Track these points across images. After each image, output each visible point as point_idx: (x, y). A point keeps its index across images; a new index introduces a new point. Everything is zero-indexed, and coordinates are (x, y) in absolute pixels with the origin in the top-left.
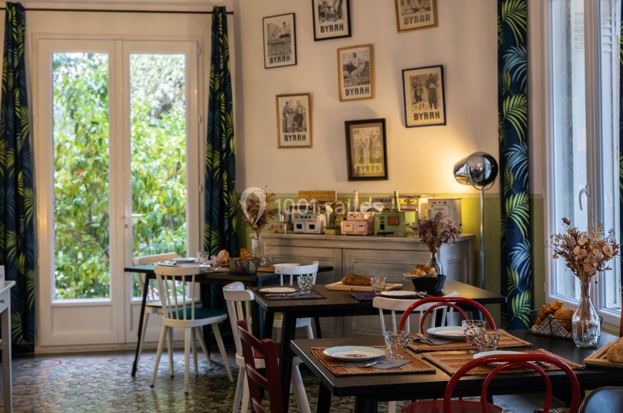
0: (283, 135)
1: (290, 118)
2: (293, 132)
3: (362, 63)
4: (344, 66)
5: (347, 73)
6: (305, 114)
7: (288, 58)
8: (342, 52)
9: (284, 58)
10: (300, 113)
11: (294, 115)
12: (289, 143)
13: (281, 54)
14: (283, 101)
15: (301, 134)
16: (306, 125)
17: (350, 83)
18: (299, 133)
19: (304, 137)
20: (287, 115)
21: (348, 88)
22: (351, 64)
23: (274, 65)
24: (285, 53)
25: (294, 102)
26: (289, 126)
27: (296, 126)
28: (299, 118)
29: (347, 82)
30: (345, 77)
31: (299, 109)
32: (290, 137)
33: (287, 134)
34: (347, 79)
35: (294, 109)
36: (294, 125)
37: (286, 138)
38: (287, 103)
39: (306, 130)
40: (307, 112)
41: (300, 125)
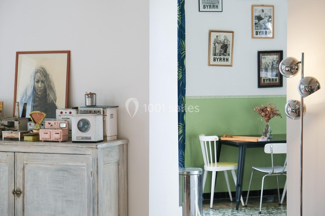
0: (212, 57)
1: (219, 47)
2: (220, 56)
3: (267, 16)
4: (255, 16)
5: (257, 21)
6: (229, 44)
7: (217, 7)
8: (255, 8)
9: (214, 6)
10: (226, 44)
11: (222, 45)
12: (216, 63)
13: (212, 3)
14: (214, 35)
15: (225, 57)
16: (229, 52)
17: (259, 28)
18: (224, 57)
19: (227, 60)
20: (217, 44)
21: (258, 31)
22: (260, 16)
23: (206, 10)
24: (215, 3)
25: (222, 37)
26: (217, 51)
27: (222, 52)
28: (225, 47)
29: (257, 27)
30: (256, 24)
31: (226, 41)
32: (217, 59)
33: (215, 57)
34: (257, 25)
35: (222, 41)
36: (221, 51)
37: (214, 60)
38: (217, 36)
39: (229, 55)
40: (231, 43)
41: (225, 51)
